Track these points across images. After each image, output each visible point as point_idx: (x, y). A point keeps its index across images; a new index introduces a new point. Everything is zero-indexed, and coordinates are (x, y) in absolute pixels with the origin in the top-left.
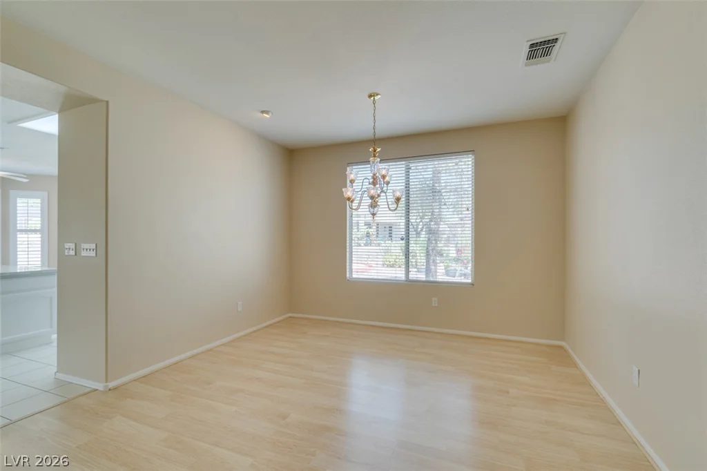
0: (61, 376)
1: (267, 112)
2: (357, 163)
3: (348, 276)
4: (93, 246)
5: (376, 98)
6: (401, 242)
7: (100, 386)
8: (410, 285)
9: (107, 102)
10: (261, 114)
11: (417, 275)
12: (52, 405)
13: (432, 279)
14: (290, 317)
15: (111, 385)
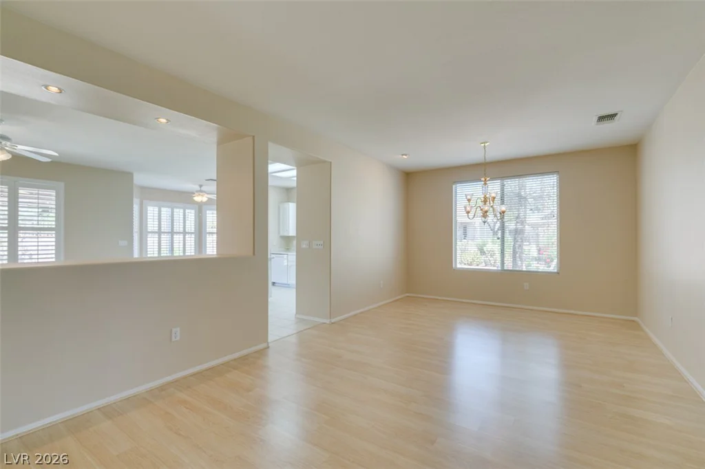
0: (298, 316)
1: (406, 155)
2: (461, 182)
3: (454, 266)
4: (322, 242)
5: (486, 145)
6: (498, 241)
7: (327, 321)
8: (504, 273)
9: (331, 163)
10: (401, 156)
11: (509, 265)
12: (287, 335)
13: (517, 269)
14: (408, 296)
15: (333, 321)
